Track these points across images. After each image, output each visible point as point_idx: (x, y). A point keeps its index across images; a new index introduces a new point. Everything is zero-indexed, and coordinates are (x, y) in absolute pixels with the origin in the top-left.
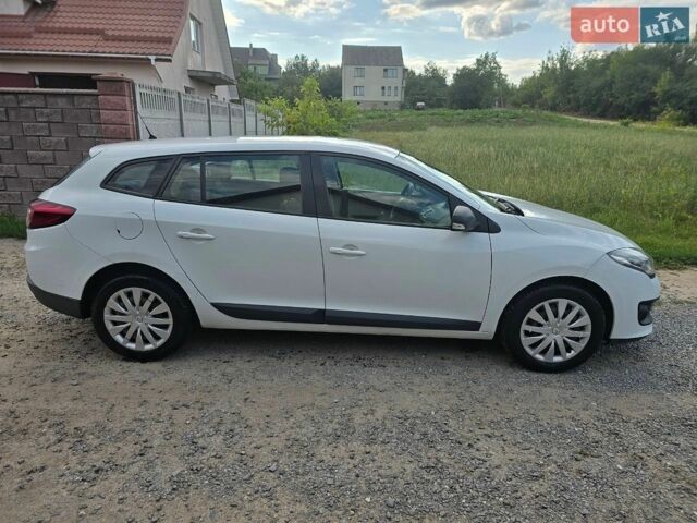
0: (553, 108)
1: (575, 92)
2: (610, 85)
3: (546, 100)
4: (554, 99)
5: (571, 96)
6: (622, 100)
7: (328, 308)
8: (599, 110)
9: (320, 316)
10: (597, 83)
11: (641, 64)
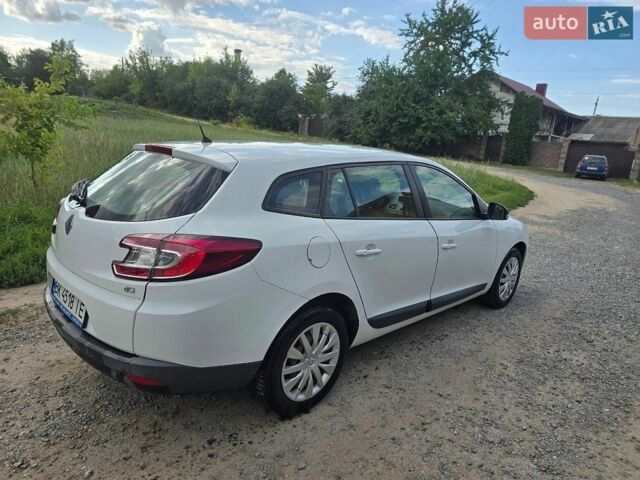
0: (142, 103)
1: (160, 91)
2: (192, 89)
3: (133, 95)
4: (141, 95)
5: (157, 94)
6: (204, 103)
7: (433, 297)
8: (185, 110)
9: (429, 306)
10: (180, 86)
11: (214, 76)
